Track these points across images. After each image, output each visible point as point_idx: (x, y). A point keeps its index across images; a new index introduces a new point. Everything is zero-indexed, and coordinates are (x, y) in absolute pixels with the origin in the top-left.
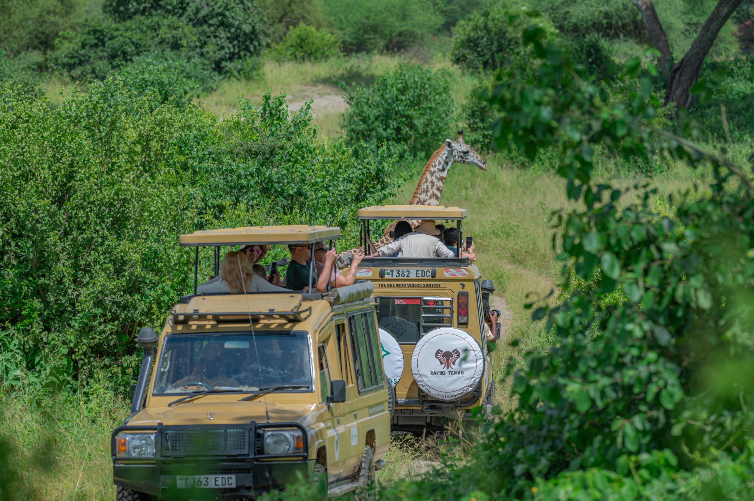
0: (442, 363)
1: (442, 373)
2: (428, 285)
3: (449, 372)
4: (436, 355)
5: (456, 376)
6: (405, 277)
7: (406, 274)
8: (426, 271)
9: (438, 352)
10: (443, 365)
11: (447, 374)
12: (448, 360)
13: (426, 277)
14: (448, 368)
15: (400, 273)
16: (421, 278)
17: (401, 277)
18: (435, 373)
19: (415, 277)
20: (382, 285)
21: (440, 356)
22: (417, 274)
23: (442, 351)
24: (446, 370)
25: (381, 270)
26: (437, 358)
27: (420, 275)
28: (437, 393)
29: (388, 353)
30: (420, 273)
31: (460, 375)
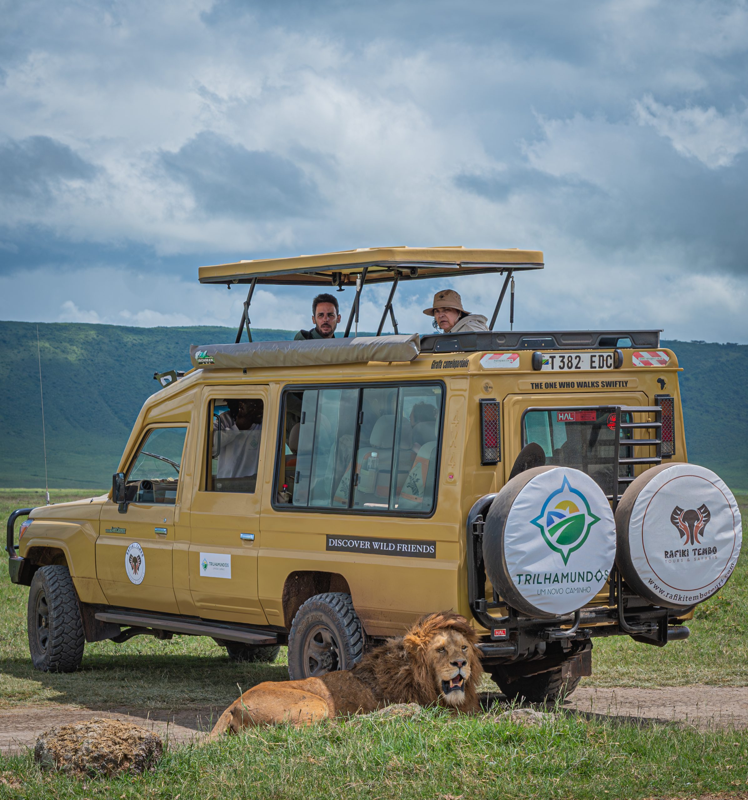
0: (682, 534)
1: (684, 553)
2: (609, 384)
3: (694, 550)
4: (673, 518)
5: (705, 559)
6: (573, 369)
7: (575, 362)
8: (605, 355)
9: (675, 512)
10: (685, 537)
11: (691, 553)
12: (691, 526)
13: (605, 368)
14: (692, 543)
15: (566, 360)
16: (597, 369)
17: (566, 369)
18: (672, 555)
19: (589, 369)
20: (537, 386)
21: (679, 519)
22: (592, 362)
23: (681, 510)
24: (689, 547)
25: (534, 356)
26: (675, 524)
27: (596, 364)
28: (673, 592)
29: (597, 519)
30: (596, 359)
31: (712, 555)
